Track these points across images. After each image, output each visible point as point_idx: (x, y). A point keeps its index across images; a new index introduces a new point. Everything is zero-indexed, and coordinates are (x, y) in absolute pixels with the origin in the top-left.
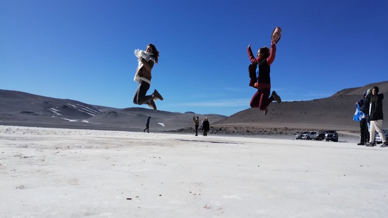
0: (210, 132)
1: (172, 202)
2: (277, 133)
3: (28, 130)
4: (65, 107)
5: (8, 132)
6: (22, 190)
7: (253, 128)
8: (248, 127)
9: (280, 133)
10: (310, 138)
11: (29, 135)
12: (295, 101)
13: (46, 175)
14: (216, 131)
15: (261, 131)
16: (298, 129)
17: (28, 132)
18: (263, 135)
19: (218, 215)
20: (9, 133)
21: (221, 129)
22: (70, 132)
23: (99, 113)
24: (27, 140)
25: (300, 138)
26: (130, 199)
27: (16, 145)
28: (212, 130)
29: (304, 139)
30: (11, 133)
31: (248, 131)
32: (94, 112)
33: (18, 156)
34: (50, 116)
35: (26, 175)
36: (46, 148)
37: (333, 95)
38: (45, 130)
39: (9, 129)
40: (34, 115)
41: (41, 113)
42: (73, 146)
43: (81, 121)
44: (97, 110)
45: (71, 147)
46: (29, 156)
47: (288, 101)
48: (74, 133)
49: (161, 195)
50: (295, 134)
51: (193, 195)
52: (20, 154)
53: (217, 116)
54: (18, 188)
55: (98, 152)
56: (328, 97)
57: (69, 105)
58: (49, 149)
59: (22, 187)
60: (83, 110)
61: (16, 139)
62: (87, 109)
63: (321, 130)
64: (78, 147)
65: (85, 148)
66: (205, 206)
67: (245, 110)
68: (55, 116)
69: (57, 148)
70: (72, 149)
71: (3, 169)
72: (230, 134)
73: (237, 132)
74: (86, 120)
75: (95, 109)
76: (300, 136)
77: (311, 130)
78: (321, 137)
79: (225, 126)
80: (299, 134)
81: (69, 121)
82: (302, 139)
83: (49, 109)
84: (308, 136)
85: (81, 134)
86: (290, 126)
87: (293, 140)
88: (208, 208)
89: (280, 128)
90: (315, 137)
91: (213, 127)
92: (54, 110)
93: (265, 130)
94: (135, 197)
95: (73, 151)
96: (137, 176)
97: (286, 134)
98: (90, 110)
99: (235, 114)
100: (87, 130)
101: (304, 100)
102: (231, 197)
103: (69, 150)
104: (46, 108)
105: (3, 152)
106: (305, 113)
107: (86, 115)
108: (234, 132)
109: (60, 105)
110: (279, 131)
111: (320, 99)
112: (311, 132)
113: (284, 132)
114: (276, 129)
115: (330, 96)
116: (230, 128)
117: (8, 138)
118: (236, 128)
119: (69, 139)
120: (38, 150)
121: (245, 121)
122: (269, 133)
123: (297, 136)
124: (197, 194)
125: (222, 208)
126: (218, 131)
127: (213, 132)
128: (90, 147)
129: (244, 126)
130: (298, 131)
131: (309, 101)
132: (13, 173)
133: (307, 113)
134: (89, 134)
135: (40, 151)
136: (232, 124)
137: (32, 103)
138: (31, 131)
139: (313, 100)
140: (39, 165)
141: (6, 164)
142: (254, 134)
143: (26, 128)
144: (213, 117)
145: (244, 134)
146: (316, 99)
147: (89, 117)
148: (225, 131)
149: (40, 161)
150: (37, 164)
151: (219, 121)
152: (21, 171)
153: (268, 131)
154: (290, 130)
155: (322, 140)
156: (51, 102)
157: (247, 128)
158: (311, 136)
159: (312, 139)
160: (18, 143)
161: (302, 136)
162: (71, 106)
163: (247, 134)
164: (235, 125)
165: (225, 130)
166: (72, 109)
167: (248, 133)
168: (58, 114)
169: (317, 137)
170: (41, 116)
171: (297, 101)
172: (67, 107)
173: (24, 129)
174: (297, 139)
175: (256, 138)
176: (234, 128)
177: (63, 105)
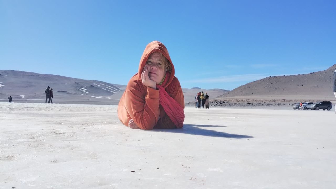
0: (214, 105)
1: (166, 175)
2: (275, 104)
3: (63, 107)
4: (92, 86)
5: (48, 109)
6: (55, 164)
7: (253, 100)
8: (249, 100)
9: (279, 104)
10: (307, 108)
11: (63, 112)
12: (292, 75)
13: (74, 150)
14: (219, 104)
15: (261, 103)
16: (295, 100)
17: (63, 109)
18: (263, 106)
19: (199, 186)
20: (48, 111)
21: (224, 102)
22: (96, 108)
23: (119, 90)
24: (62, 116)
25: (298, 108)
26: (134, 172)
27: (53, 121)
28: (216, 103)
29: (302, 109)
30: (49, 110)
31: (248, 103)
32: (115, 90)
33: (54, 132)
34: (80, 94)
35: (59, 150)
36: (76, 124)
37: (329, 68)
38: (76, 107)
39: (48, 107)
40: (68, 93)
41: (74, 92)
42: (97, 122)
43: (105, 97)
44: (118, 89)
45: (95, 123)
46: (62, 133)
47: (286, 75)
48: (99, 109)
49: (158, 168)
50: (293, 105)
51: (184, 168)
52: (56, 131)
53: (221, 90)
54: (53, 162)
55: (116, 127)
56: (324, 70)
57: (96, 85)
58: (78, 126)
59: (56, 161)
60: (107, 89)
61: (53, 116)
62: (109, 87)
63: (318, 101)
64: (100, 123)
65: (106, 124)
66: (191, 178)
67: (246, 85)
68: (84, 94)
69: (84, 124)
70: (96, 124)
71: (42, 144)
72: (232, 106)
73: (239, 104)
74: (109, 97)
75: (116, 87)
76: (297, 107)
77: (308, 101)
78: (318, 107)
79: (228, 99)
80: (297, 105)
81: (95, 98)
82: (299, 109)
83: (79, 88)
84: (305, 106)
85: (104, 109)
86: (288, 97)
87: (291, 110)
88: (193, 180)
89: (278, 100)
90: (312, 107)
91: (217, 101)
92: (83, 90)
93: (264, 102)
94: (138, 170)
95: (96, 127)
96: (143, 150)
97: (284, 105)
98: (112, 89)
99: (237, 88)
100: (110, 105)
101: (301, 74)
102: (215, 170)
103: (93, 126)
104: (76, 88)
105: (43, 129)
106: (302, 86)
107: (108, 93)
108: (236, 104)
109: (88, 85)
110: (277, 103)
111: (317, 72)
112: (308, 103)
113: (282, 103)
114: (274, 101)
115: (326, 69)
116: (233, 101)
117: (47, 116)
118: (237, 101)
119: (95, 115)
120: (69, 127)
121: (246, 94)
122: (268, 105)
123: (295, 106)
124: (188, 168)
125: (204, 180)
126: (222, 103)
127: (217, 105)
128: (110, 123)
129: (245, 98)
130: (296, 102)
131: (306, 75)
132: (50, 148)
133: (304, 86)
134: (111, 109)
135: (71, 128)
136: (234, 97)
137: (66, 84)
138: (65, 108)
139: (309, 73)
140: (69, 141)
141: (45, 140)
142: (254, 105)
143: (62, 105)
144: (217, 91)
145: (245, 106)
146: (313, 72)
147: (112, 95)
148: (228, 104)
149: (70, 137)
150: (68, 140)
151: (222, 95)
152: (55, 146)
153: (267, 102)
154: (288, 101)
155: (318, 110)
156: (81, 82)
157: (247, 101)
158: (308, 106)
159: (309, 109)
160: (55, 119)
161: (299, 106)
162: (97, 86)
163: (247, 106)
164: (237, 98)
165: (228, 102)
166: (97, 88)
167: (249, 104)
168: (87, 92)
169: (314, 107)
170: (73, 94)
171: (294, 75)
172: (93, 86)
173: (60, 107)
174: (295, 109)
175: (256, 109)
176: (235, 101)
177: (90, 85)
